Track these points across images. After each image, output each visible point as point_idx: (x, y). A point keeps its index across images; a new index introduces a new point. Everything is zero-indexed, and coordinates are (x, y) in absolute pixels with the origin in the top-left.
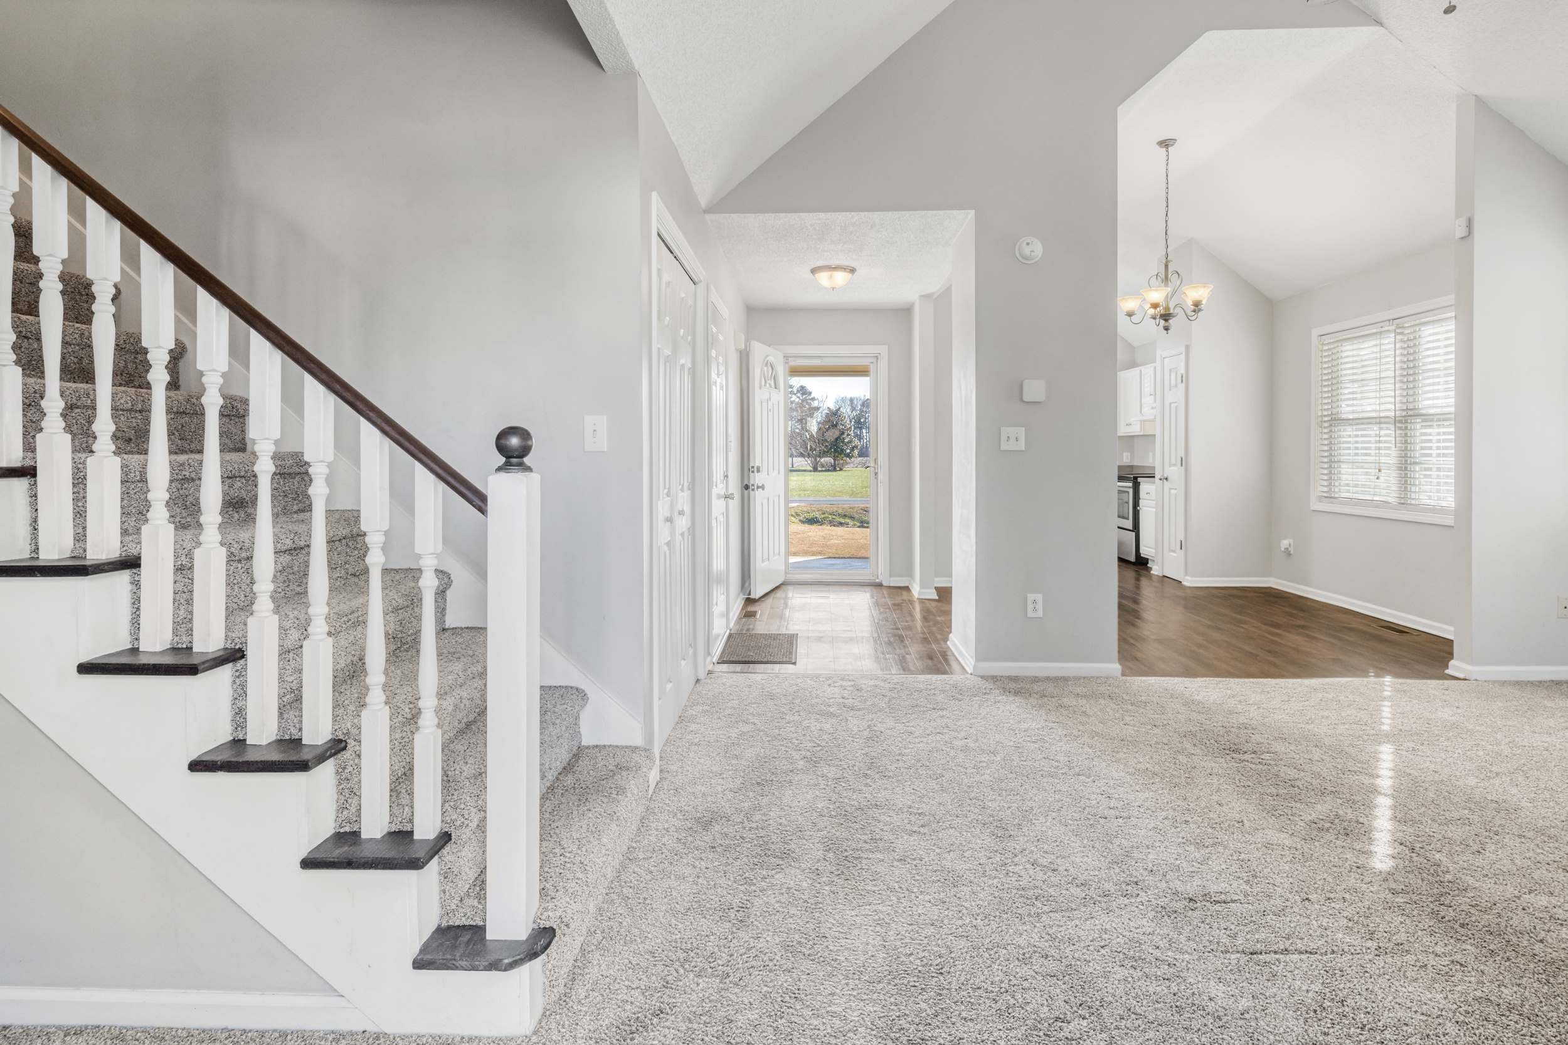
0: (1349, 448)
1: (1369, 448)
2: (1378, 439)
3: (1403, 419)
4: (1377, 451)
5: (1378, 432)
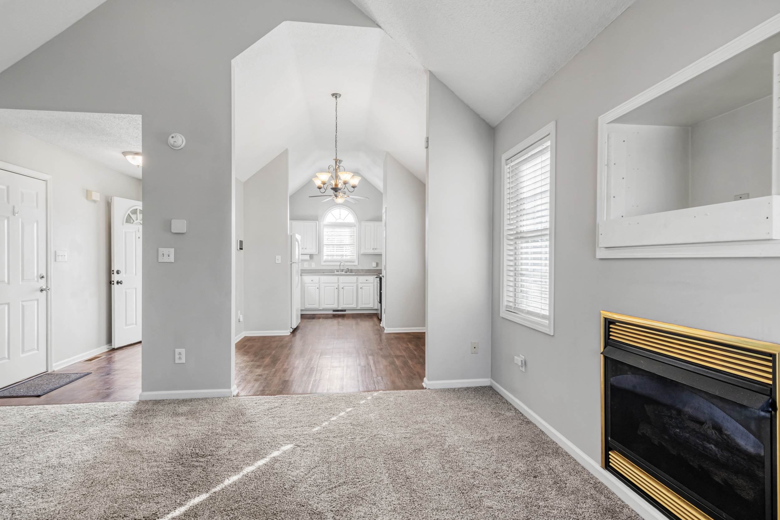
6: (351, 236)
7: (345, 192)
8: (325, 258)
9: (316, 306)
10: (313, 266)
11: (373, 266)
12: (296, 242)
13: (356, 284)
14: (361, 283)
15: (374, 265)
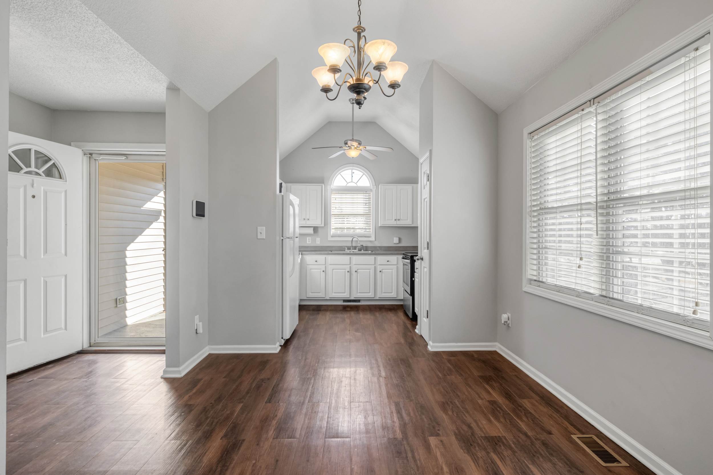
0: (554, 236)
1: (571, 236)
2: (579, 226)
3: (605, 204)
4: (579, 239)
5: (579, 220)
6: (366, 203)
7: (360, 142)
8: (333, 231)
9: (321, 295)
10: (318, 242)
11: (395, 242)
12: (291, 207)
13: (373, 266)
14: (380, 265)
15: (396, 240)
